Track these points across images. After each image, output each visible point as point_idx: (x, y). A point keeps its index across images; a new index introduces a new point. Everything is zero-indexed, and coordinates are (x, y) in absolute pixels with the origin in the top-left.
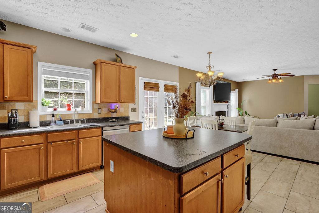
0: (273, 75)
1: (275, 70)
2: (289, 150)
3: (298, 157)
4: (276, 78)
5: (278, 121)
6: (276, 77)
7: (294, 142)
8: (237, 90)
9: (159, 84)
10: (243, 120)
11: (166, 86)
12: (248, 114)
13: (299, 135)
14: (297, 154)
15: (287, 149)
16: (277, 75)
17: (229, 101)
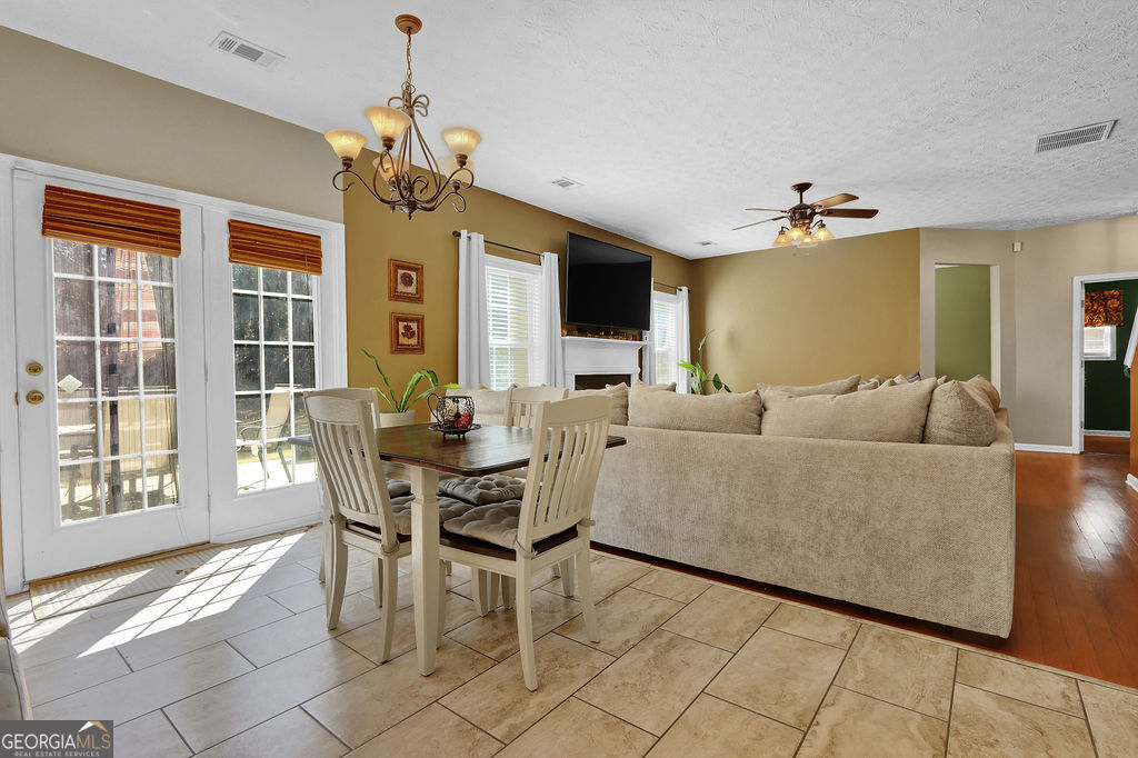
0: (794, 210)
1: (802, 188)
2: (806, 558)
3: (850, 596)
4: (804, 224)
5: (768, 405)
6: (804, 216)
7: (830, 513)
8: (685, 289)
9: (178, 211)
10: (624, 403)
11: (242, 230)
12: (726, 388)
13: (854, 474)
14: (843, 578)
15: (800, 551)
16: (809, 211)
17: (646, 334)
